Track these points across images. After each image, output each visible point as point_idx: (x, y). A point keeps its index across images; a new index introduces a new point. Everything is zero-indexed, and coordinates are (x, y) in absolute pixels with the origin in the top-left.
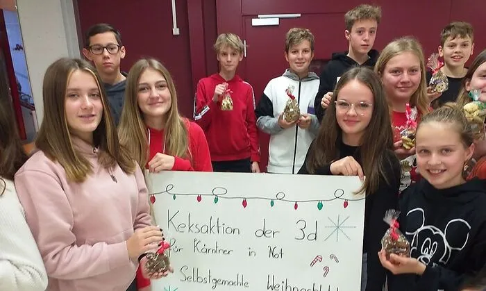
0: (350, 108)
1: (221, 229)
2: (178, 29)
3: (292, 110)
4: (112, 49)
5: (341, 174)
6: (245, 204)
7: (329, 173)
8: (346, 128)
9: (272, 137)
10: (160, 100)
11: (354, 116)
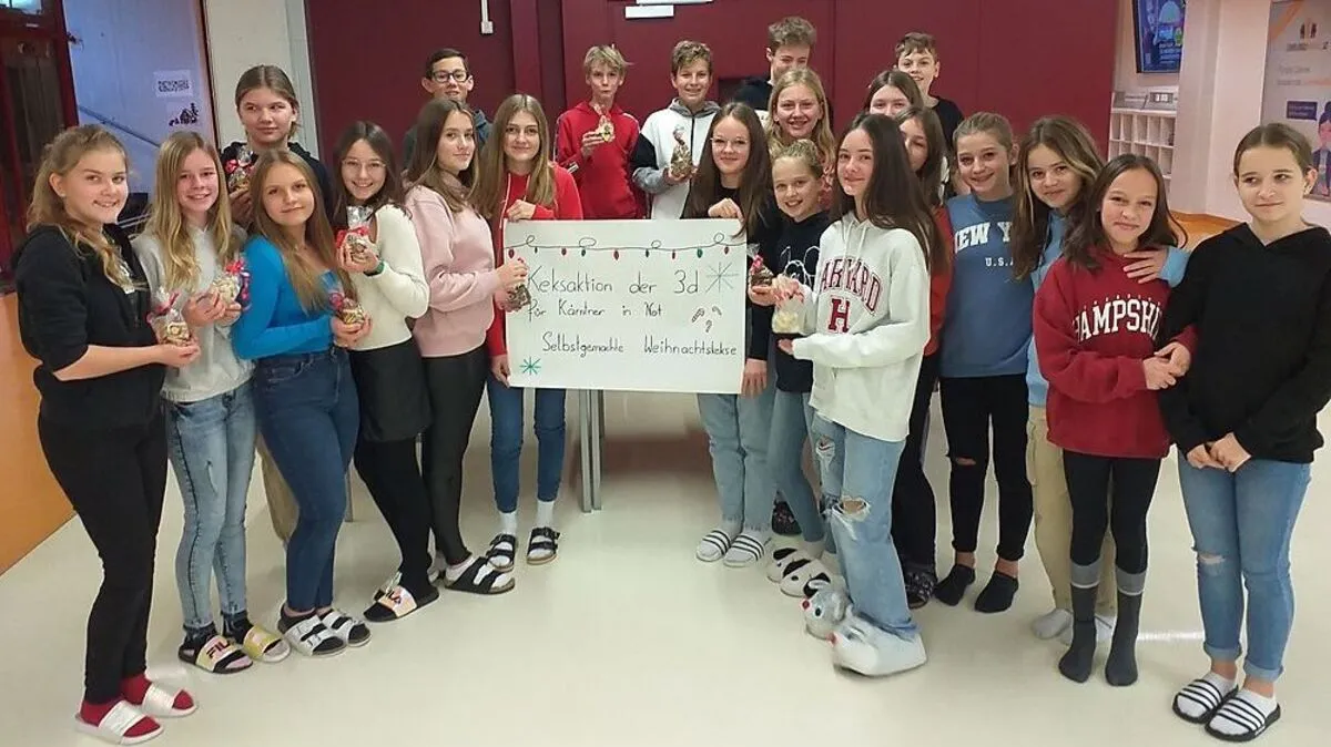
0: (726, 145)
1: (590, 286)
2: (491, 23)
3: (680, 159)
4: (458, 76)
5: (719, 217)
6: (616, 255)
7: (706, 216)
8: (724, 167)
9: (655, 199)
10: (527, 146)
11: (730, 153)
